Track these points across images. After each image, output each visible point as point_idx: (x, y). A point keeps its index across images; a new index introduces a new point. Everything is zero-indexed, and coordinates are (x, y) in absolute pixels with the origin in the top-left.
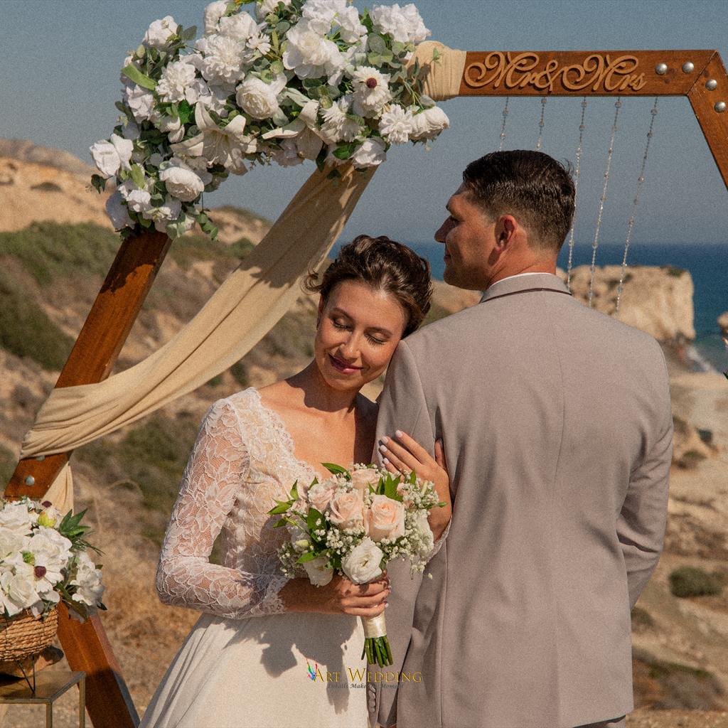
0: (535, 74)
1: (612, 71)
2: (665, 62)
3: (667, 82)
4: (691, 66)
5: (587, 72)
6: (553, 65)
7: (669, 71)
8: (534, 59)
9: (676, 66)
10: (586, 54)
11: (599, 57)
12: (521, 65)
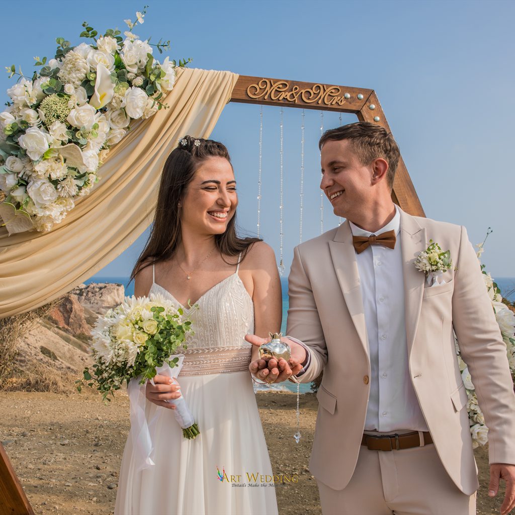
0: (287, 93)
1: (328, 94)
2: (349, 92)
3: (350, 103)
4: (362, 96)
5: (314, 93)
6: (296, 88)
7: (351, 97)
8: (286, 85)
9: (354, 95)
10: (314, 84)
11: (320, 86)
12: (279, 88)
